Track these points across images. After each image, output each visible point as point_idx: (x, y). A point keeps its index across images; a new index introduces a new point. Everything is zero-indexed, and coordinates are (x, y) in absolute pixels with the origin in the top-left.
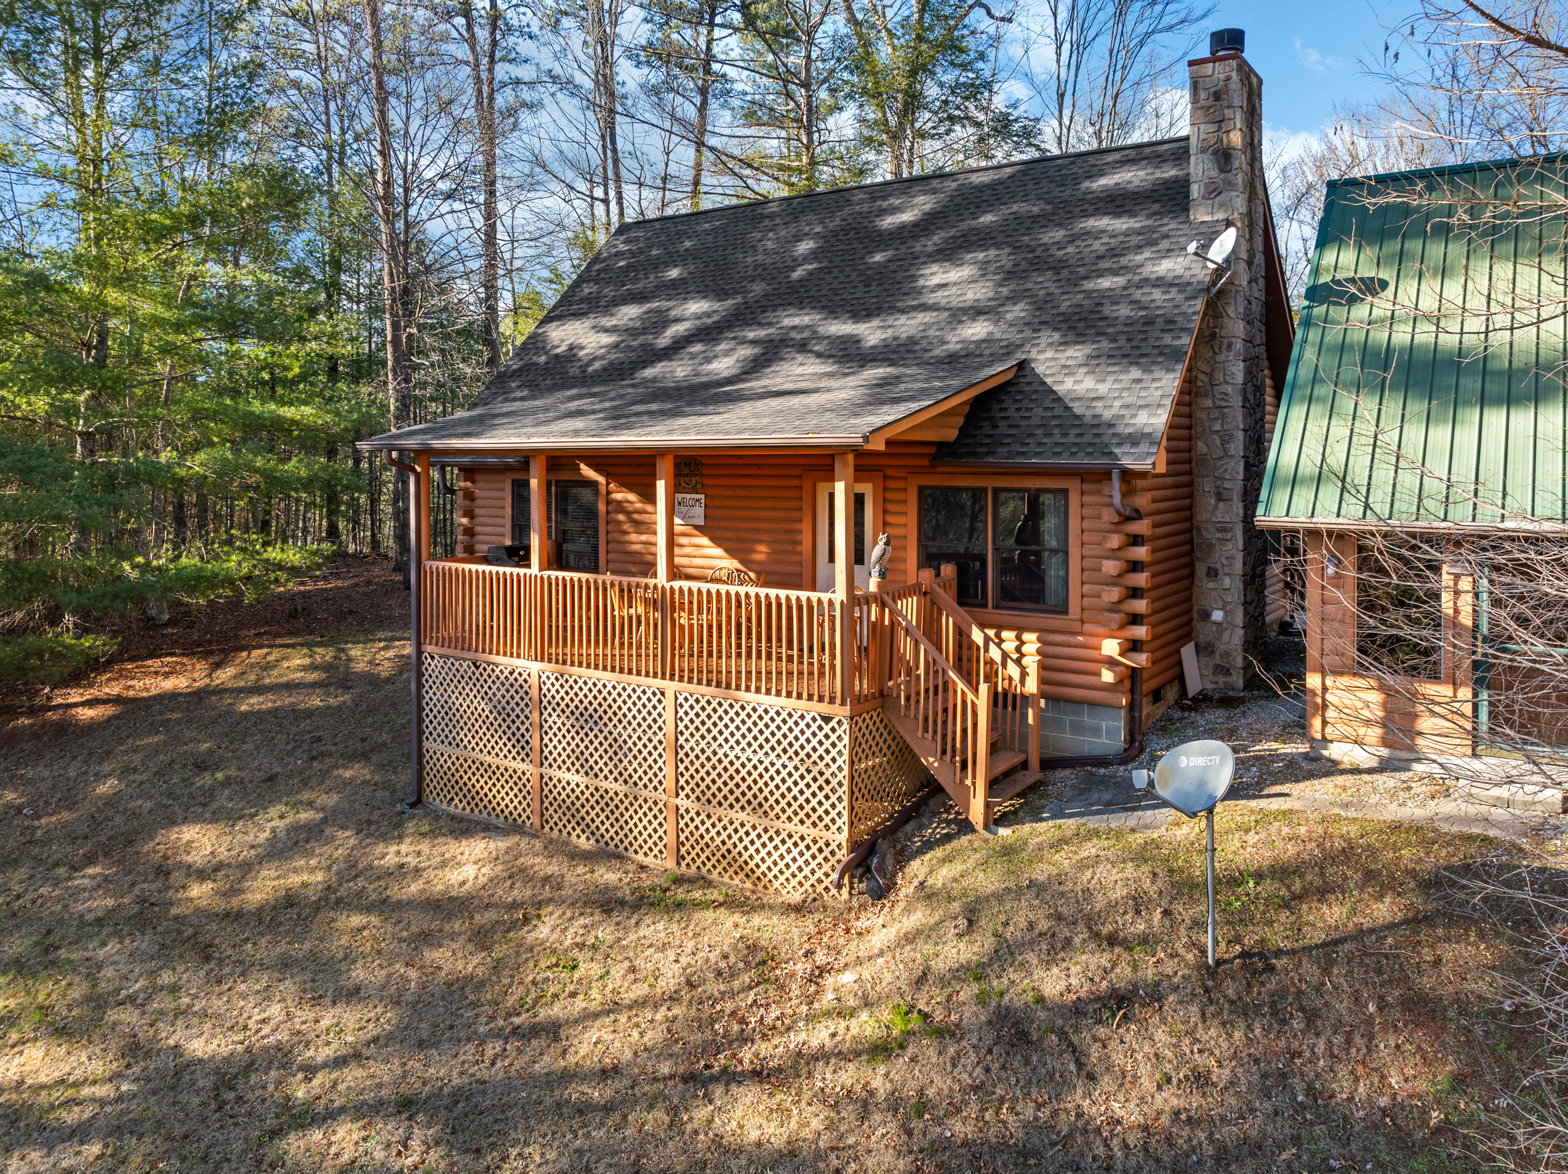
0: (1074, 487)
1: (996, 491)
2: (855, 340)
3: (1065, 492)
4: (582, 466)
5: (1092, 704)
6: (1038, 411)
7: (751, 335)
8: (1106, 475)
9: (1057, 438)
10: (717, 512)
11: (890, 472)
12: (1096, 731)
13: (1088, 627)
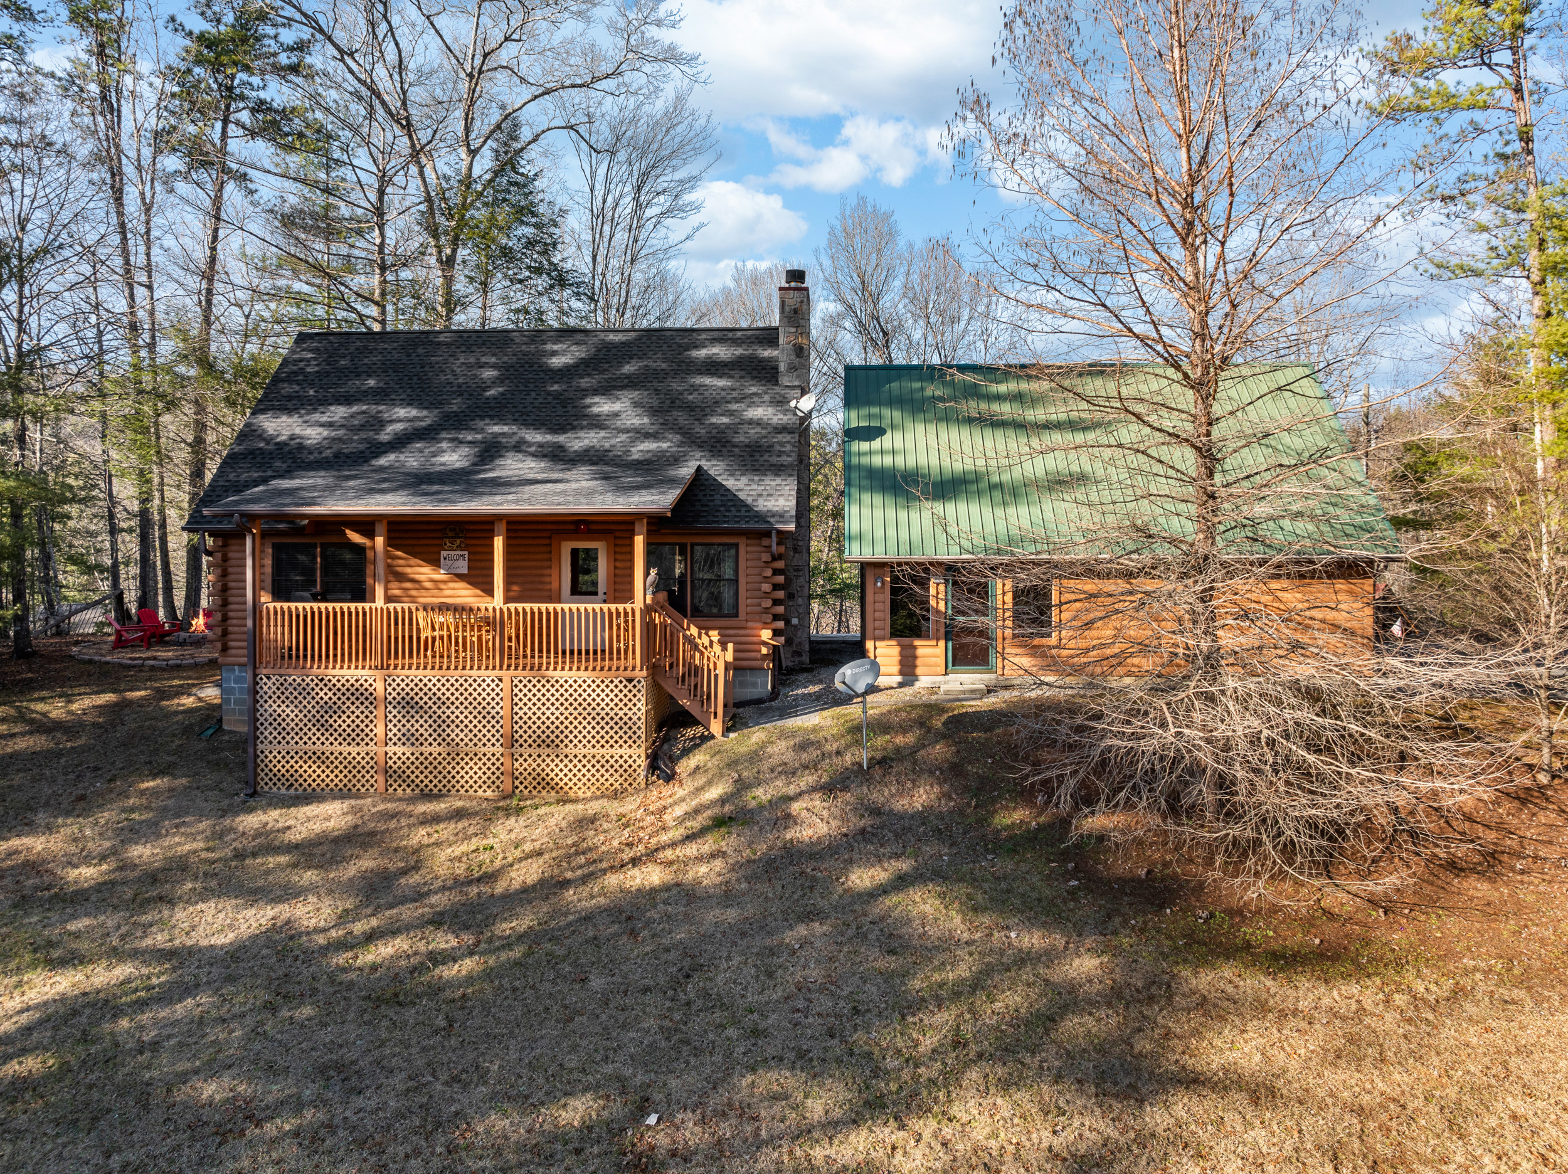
0: (742, 542)
1: (693, 545)
2: (561, 447)
3: (736, 545)
4: (348, 531)
5: (752, 669)
6: (717, 497)
7: (469, 438)
8: (768, 534)
9: (734, 513)
10: (479, 564)
11: (618, 534)
12: (754, 685)
13: (750, 624)
